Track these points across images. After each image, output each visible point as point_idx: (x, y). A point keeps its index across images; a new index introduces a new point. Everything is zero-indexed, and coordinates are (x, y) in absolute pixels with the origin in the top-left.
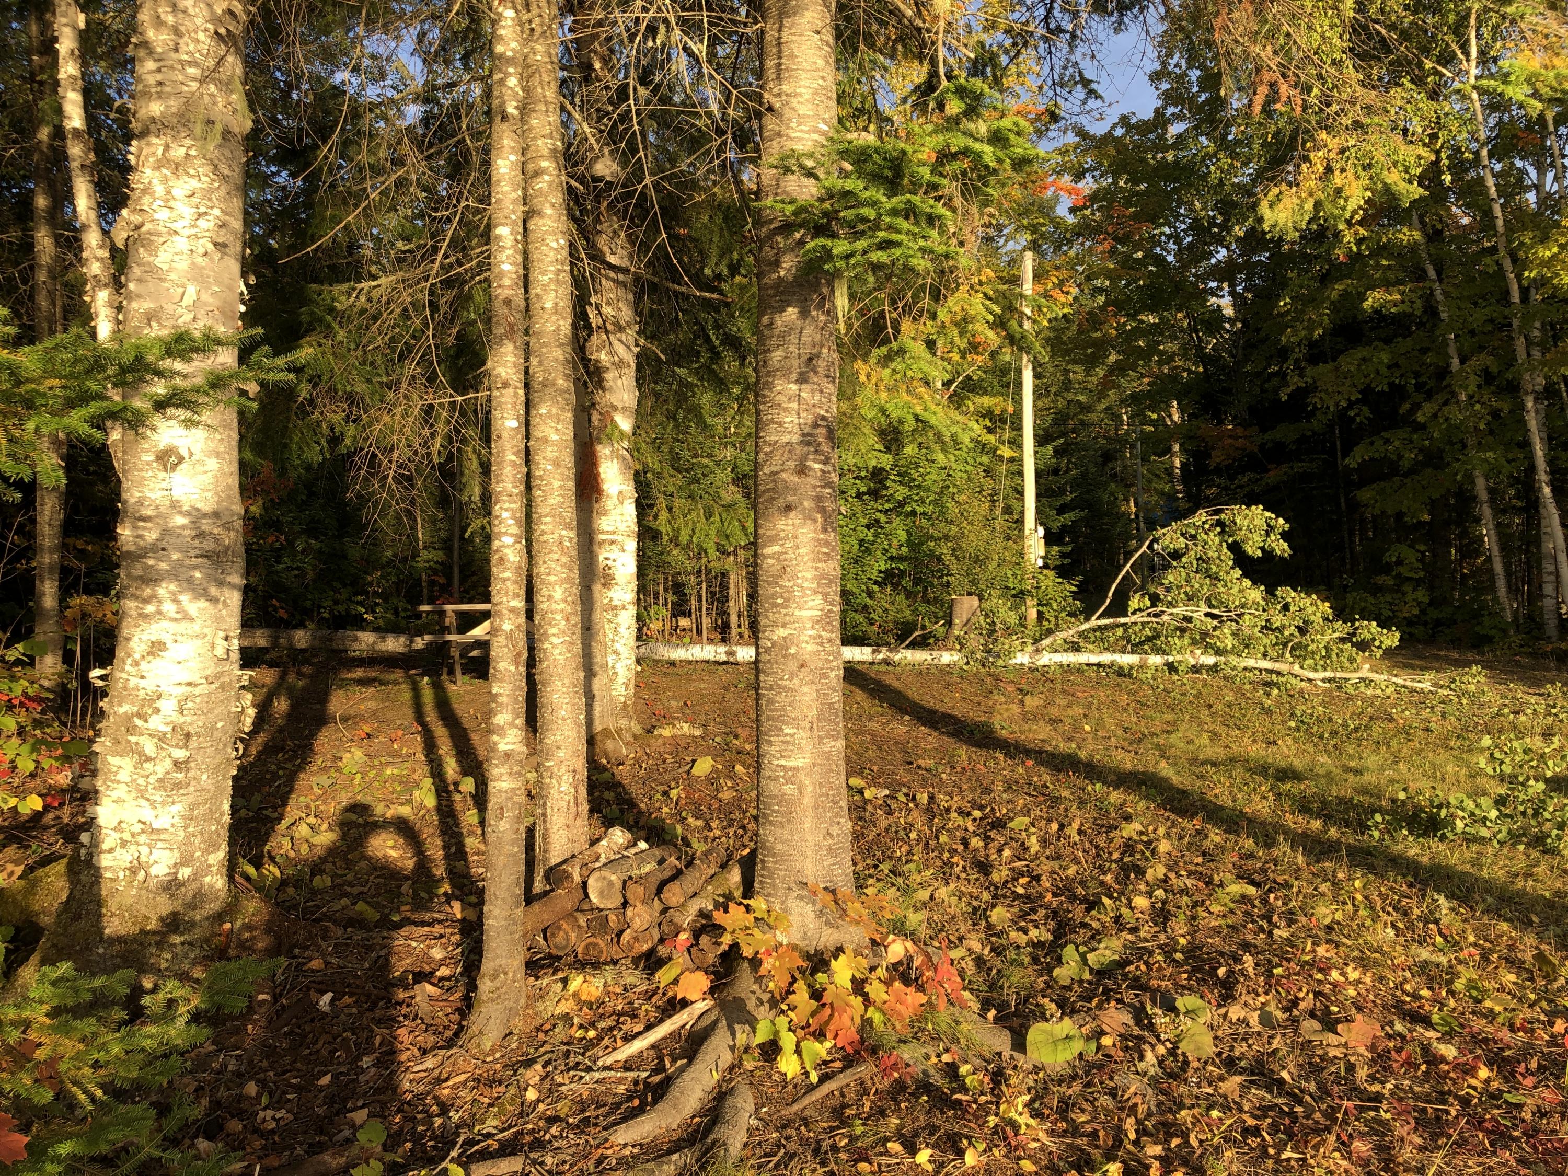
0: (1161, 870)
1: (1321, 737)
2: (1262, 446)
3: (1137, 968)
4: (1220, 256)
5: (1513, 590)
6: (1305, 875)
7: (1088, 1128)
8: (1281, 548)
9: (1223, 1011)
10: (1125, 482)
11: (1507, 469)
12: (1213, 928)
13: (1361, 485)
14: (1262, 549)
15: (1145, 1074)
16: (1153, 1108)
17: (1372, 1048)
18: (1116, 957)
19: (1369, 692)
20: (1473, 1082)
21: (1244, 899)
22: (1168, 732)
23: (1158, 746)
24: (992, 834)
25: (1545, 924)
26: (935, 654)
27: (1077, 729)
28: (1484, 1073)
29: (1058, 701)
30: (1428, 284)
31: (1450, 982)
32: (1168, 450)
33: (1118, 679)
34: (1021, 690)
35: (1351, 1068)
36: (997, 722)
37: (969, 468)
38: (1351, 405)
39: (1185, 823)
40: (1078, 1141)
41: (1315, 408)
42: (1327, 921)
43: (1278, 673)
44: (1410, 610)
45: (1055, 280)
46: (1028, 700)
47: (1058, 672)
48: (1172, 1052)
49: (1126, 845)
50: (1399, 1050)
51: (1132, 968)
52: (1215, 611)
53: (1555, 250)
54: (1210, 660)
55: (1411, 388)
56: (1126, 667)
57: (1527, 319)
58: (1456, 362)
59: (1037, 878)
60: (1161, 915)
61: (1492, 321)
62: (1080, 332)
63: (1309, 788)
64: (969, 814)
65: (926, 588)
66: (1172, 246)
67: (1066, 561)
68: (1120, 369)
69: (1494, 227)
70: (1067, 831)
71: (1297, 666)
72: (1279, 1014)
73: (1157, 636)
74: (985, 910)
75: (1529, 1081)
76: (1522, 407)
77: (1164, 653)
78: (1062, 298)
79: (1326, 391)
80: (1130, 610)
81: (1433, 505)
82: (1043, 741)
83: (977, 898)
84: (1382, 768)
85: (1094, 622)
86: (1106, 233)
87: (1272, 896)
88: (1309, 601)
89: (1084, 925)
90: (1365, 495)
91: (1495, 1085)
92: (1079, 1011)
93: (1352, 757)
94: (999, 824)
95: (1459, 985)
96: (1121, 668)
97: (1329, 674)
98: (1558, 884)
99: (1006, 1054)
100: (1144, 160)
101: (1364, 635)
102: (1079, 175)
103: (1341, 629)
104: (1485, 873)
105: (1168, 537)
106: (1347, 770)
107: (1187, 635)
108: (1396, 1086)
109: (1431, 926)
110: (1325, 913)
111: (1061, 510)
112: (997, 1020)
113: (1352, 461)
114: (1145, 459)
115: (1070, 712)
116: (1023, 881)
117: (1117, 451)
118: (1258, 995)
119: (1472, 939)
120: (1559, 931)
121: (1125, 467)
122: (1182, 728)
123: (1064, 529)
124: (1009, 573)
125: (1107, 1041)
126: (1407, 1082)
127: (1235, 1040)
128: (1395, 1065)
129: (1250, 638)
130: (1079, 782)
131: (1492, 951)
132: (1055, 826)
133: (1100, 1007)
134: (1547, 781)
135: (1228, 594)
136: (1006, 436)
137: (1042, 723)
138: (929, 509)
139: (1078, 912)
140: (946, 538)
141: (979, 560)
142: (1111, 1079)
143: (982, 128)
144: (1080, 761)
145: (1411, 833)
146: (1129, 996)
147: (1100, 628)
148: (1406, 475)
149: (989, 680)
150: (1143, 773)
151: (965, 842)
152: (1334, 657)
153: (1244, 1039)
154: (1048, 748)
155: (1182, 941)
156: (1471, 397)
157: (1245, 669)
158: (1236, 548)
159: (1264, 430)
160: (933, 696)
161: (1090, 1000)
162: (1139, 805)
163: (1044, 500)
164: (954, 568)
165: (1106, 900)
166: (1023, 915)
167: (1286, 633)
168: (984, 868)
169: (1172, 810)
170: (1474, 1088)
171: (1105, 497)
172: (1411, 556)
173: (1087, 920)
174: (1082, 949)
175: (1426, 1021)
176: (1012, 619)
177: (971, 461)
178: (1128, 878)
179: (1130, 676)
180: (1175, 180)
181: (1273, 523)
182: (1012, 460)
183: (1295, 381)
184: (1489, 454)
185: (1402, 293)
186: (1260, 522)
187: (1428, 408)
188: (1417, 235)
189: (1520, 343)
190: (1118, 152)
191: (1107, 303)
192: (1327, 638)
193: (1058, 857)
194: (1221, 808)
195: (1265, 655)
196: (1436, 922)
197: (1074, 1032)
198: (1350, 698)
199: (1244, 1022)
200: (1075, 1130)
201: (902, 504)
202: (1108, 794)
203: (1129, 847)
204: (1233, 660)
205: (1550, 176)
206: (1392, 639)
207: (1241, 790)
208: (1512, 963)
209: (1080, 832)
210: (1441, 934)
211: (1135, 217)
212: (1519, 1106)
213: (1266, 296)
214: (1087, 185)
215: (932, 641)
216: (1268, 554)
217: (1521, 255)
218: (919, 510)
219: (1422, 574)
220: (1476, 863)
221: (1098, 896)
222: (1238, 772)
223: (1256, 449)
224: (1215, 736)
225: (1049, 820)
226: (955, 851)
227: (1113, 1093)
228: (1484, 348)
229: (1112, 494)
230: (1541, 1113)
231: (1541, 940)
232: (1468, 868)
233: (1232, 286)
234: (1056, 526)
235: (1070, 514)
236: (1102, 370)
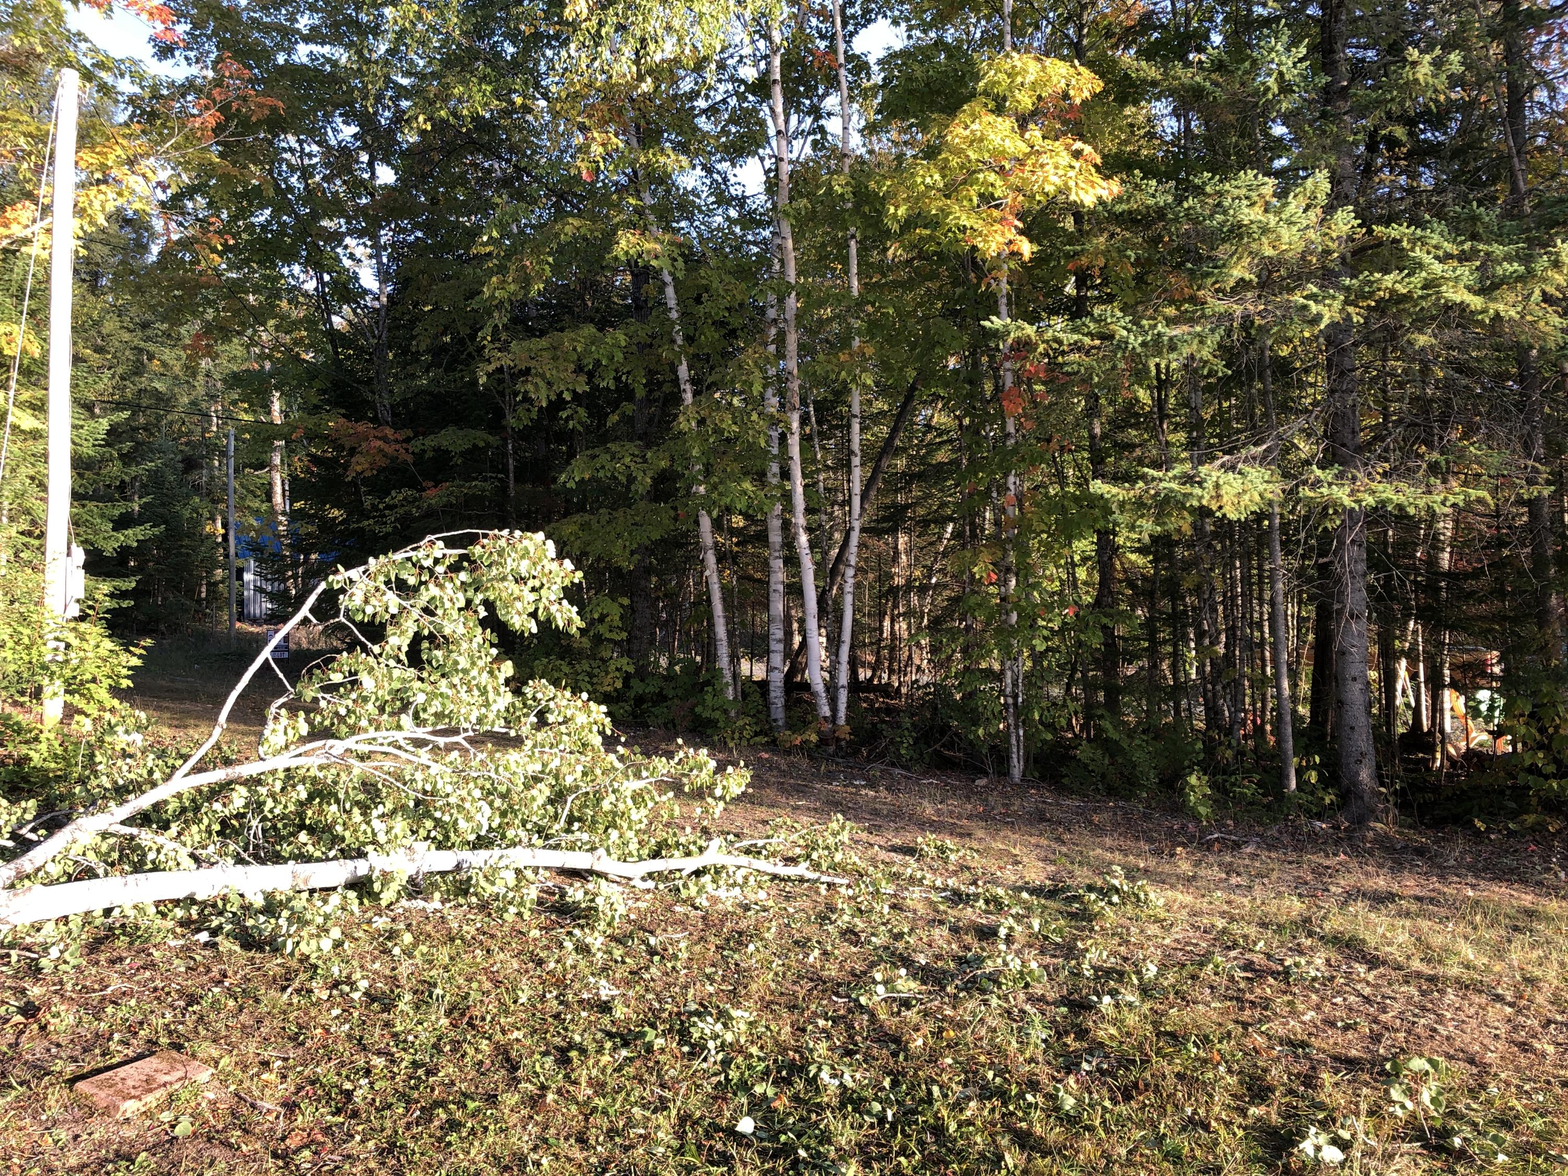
2: (420, 454)
8: (567, 616)
10: (213, 496)
14: (535, 617)
44: (611, 682)
54: (444, 862)
67: (125, 604)
71: (602, 854)
79: (543, 376)
111: (122, 523)
114: (239, 470)
117: (203, 457)
121: (213, 479)
123: (124, 552)
135: (457, 701)
163: (91, 505)
171: (187, 514)
172: (614, 612)
206: (740, 782)
219: (624, 635)
223: (410, 459)
229: (195, 510)
234: (109, 547)
235: (138, 529)
236: (197, 326)
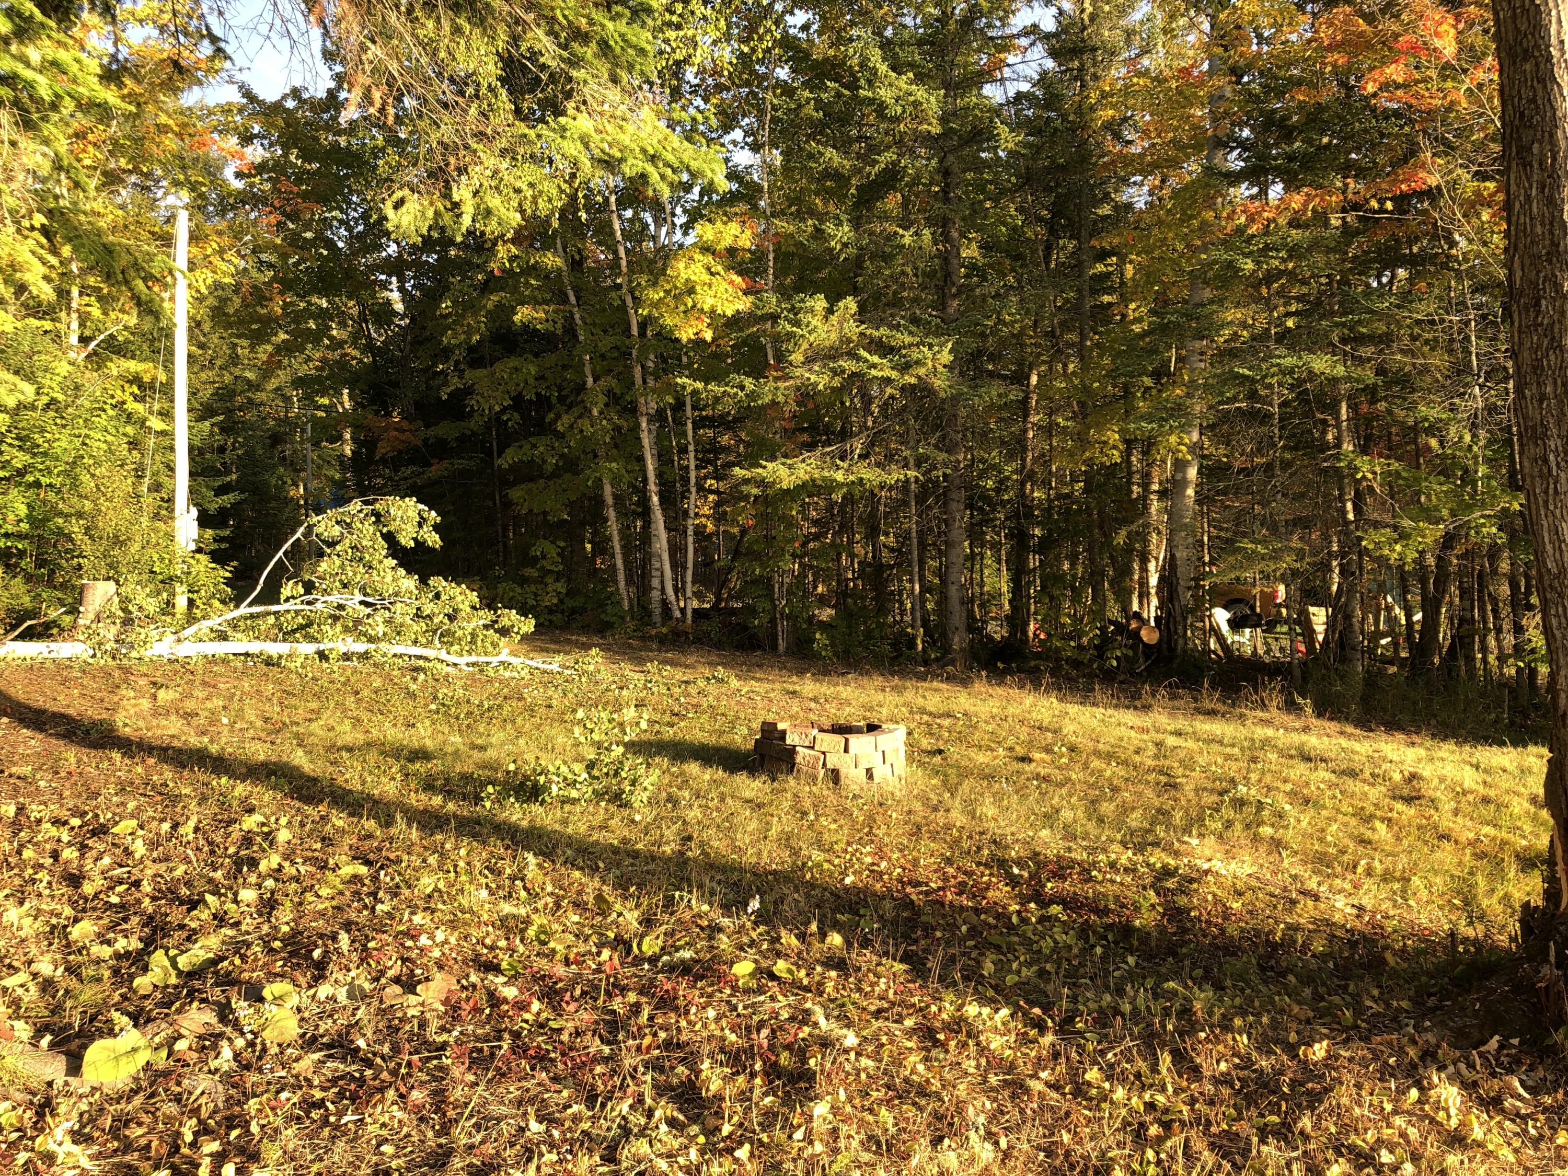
0: (275, 860)
1: (457, 718)
2: (425, 440)
3: (232, 963)
4: (390, 251)
5: (629, 581)
6: (418, 849)
7: (143, 1141)
8: (433, 539)
9: (312, 992)
10: (295, 466)
11: (627, 478)
12: (319, 912)
13: (513, 484)
14: (415, 539)
15: (217, 1070)
16: (221, 1105)
17: (445, 1002)
18: (211, 955)
19: (507, 674)
20: (527, 1016)
21: (356, 879)
22: (310, 720)
23: (297, 734)
24: (90, 843)
25: (608, 869)
26: (53, 645)
27: (213, 721)
28: (536, 1006)
29: (196, 693)
30: (567, 308)
31: (522, 931)
32: (340, 438)
33: (265, 669)
34: (154, 684)
35: (423, 1024)
36: (120, 719)
37: (109, 438)
38: (504, 410)
39: (309, 809)
40: (128, 1158)
41: (472, 410)
42: (428, 891)
43: (426, 659)
44: (550, 600)
45: (215, 246)
46: (162, 694)
47: (200, 664)
48: (251, 1044)
49: (245, 838)
50: (468, 999)
51: (226, 963)
52: (370, 600)
53: (662, 294)
54: (361, 647)
55: (554, 400)
56: (275, 656)
57: (644, 350)
58: (590, 381)
59: (137, 884)
60: (268, 905)
61: (616, 348)
62: (245, 304)
63: (436, 766)
64: (65, 823)
65: (53, 572)
66: (343, 232)
67: (223, 546)
68: (286, 349)
69: (619, 267)
70: (181, 830)
71: (444, 651)
72: (367, 986)
73: (310, 624)
74: (65, 927)
75: (572, 1007)
76: (638, 426)
77: (316, 640)
78: (223, 266)
79: (482, 395)
80: (283, 598)
81: (571, 505)
82: (173, 736)
83: (58, 915)
84: (503, 743)
85: (244, 610)
86: (272, 205)
87: (382, 873)
88: (458, 590)
89: (182, 927)
90: (516, 494)
91: (544, 1015)
92: (155, 1019)
93: (481, 735)
94: (100, 831)
95: (531, 932)
96: (270, 657)
97: (473, 658)
98: (626, 833)
99: (59, 1083)
100: (316, 139)
101: (505, 622)
102: (247, 139)
103: (486, 616)
104: (569, 830)
105: (323, 524)
106: (474, 747)
107: (339, 625)
108: (461, 1033)
109: (518, 882)
110: (427, 883)
111: (220, 491)
112: (52, 1046)
113: (504, 462)
114: (316, 444)
115: (209, 705)
116: (120, 889)
117: (286, 434)
118: (349, 970)
119: (549, 888)
120: (618, 873)
121: (295, 451)
122: (325, 716)
123: (222, 511)
124: (156, 557)
125: (181, 1045)
126: (471, 1027)
127: (321, 1019)
128: (463, 1013)
129: (402, 625)
130: (203, 778)
131: (564, 897)
132: (166, 826)
133: (179, 1011)
134: (626, 745)
135: (383, 583)
136: (156, 407)
137: (173, 718)
138: (57, 482)
139: (176, 915)
140: (80, 515)
141: (118, 541)
142: (179, 1084)
143: (34, 54)
144: (210, 756)
145: (517, 800)
146: (216, 994)
147: (252, 616)
148: (549, 478)
149: (116, 674)
150: (275, 764)
151: (55, 855)
152: (479, 643)
153: (331, 1016)
154: (176, 743)
155: (285, 929)
156: (601, 413)
157: (395, 655)
158: (390, 538)
159: (427, 426)
160: (43, 694)
161: (169, 1005)
162: (264, 796)
163: (200, 479)
164: (88, 548)
165: (209, 898)
166: (113, 927)
167: (436, 620)
168: (75, 880)
169: (299, 799)
170: (526, 1021)
171: (273, 481)
172: (553, 551)
173: (186, 921)
174: (172, 952)
175: (495, 968)
176: (152, 605)
177: (113, 431)
178: (240, 872)
179: (279, 665)
180: (348, 166)
181: (425, 515)
182: (163, 433)
183: (455, 382)
184: (614, 465)
185: (546, 313)
186: (413, 514)
187: (566, 420)
188: (559, 262)
189: (638, 371)
190: (288, 125)
191: (274, 279)
192: (473, 625)
193: (167, 859)
194: (350, 791)
195: (415, 642)
196: (522, 880)
197: (142, 1042)
198: (490, 681)
199: (333, 999)
200: (127, 1146)
201: (21, 473)
202: (233, 787)
203: (247, 840)
204: (383, 646)
205: (664, 230)
206: (528, 625)
207: (371, 773)
208: (577, 905)
209: (196, 830)
210: (525, 888)
211: (305, 196)
212: (560, 1031)
213: (432, 296)
214: (256, 153)
215: (55, 631)
216: (420, 544)
217: (637, 293)
218: (45, 481)
219: (561, 567)
220: (565, 822)
221: (201, 894)
222: (372, 757)
223: (420, 443)
224: (358, 721)
225: (162, 820)
226: (41, 866)
227: (178, 1099)
228: (611, 371)
229: (280, 478)
230: (578, 1033)
231: (604, 882)
232: (557, 827)
233: (402, 280)
234: (213, 507)
235: (231, 496)
236: (269, 348)
